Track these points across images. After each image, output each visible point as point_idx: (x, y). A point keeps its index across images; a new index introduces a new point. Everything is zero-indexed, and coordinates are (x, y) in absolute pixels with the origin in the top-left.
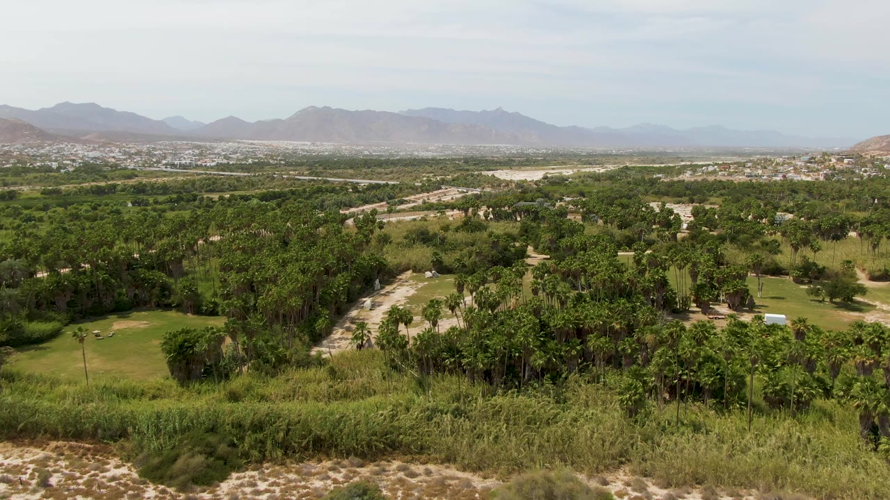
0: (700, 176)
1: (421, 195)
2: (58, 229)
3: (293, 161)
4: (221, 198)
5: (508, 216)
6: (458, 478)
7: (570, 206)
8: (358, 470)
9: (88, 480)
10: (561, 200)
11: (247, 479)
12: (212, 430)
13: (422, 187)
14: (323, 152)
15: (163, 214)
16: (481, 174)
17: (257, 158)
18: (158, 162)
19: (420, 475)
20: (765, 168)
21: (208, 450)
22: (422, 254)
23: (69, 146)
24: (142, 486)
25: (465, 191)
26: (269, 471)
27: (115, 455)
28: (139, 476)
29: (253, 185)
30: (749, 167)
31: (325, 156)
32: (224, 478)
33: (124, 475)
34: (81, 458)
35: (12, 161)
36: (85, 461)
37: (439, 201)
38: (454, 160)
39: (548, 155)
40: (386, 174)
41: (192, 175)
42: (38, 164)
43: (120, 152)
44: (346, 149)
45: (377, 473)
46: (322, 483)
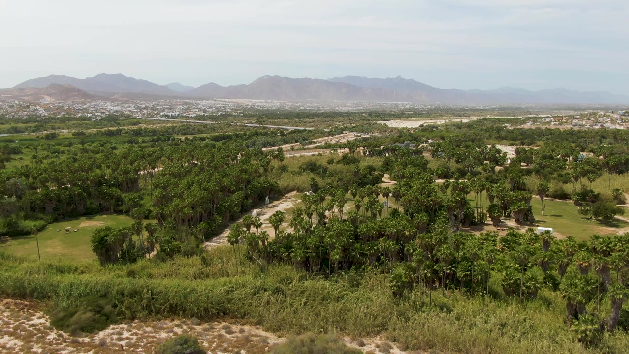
0: (538, 125)
1: (327, 138)
2: (70, 159)
3: (248, 114)
4: (187, 139)
5: (380, 154)
6: (260, 336)
7: (429, 147)
8: (195, 327)
9: (16, 326)
10: (426, 142)
11: (118, 330)
12: (104, 296)
13: (329, 132)
14: (272, 107)
15: (144, 150)
16: (376, 123)
17: (224, 112)
18: (158, 114)
19: (236, 332)
20: (589, 119)
21: (97, 309)
22: (305, 179)
23: (102, 103)
24: (49, 331)
25: (359, 135)
26: (135, 325)
27: (41, 310)
28: (50, 325)
29: (214, 130)
30: (578, 119)
31: (272, 110)
32: (103, 329)
33: (41, 324)
34: (19, 311)
35: (63, 113)
36: (21, 313)
37: (337, 142)
38: (362, 113)
39: (431, 109)
40: (310, 123)
41: (178, 123)
42: (79, 115)
43: (134, 107)
44: (288, 105)
45: (206, 330)
46: (166, 335)
